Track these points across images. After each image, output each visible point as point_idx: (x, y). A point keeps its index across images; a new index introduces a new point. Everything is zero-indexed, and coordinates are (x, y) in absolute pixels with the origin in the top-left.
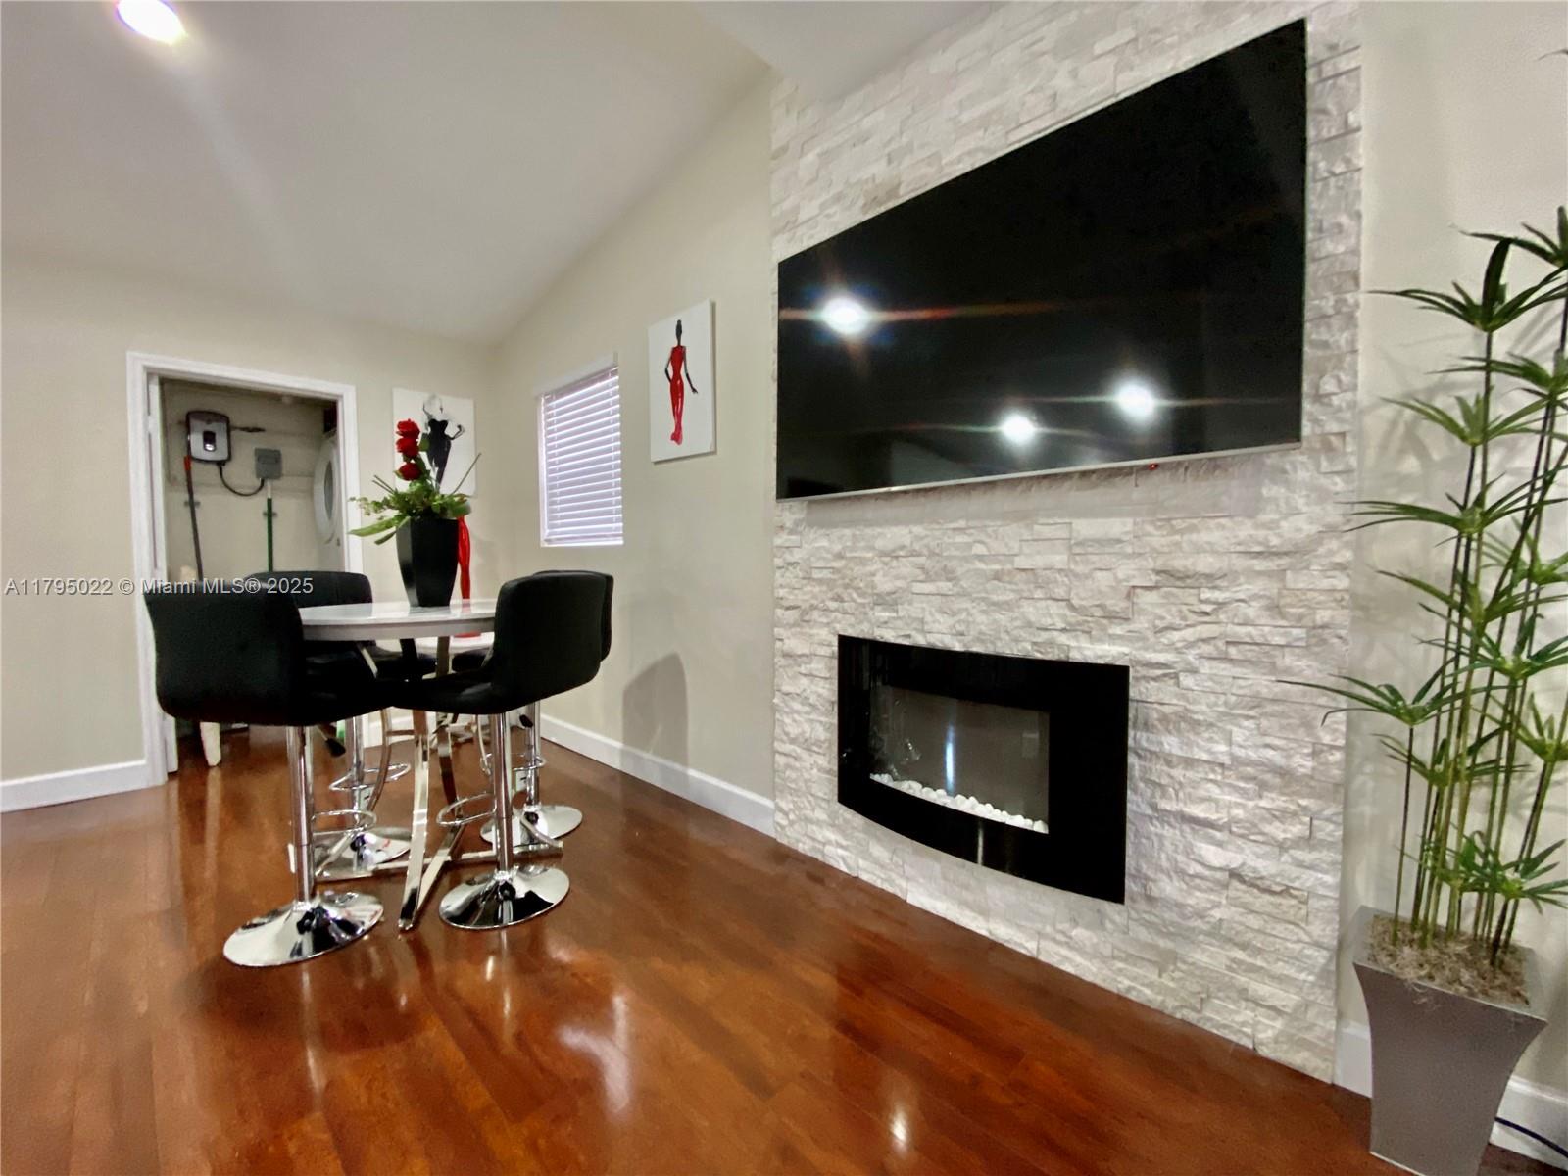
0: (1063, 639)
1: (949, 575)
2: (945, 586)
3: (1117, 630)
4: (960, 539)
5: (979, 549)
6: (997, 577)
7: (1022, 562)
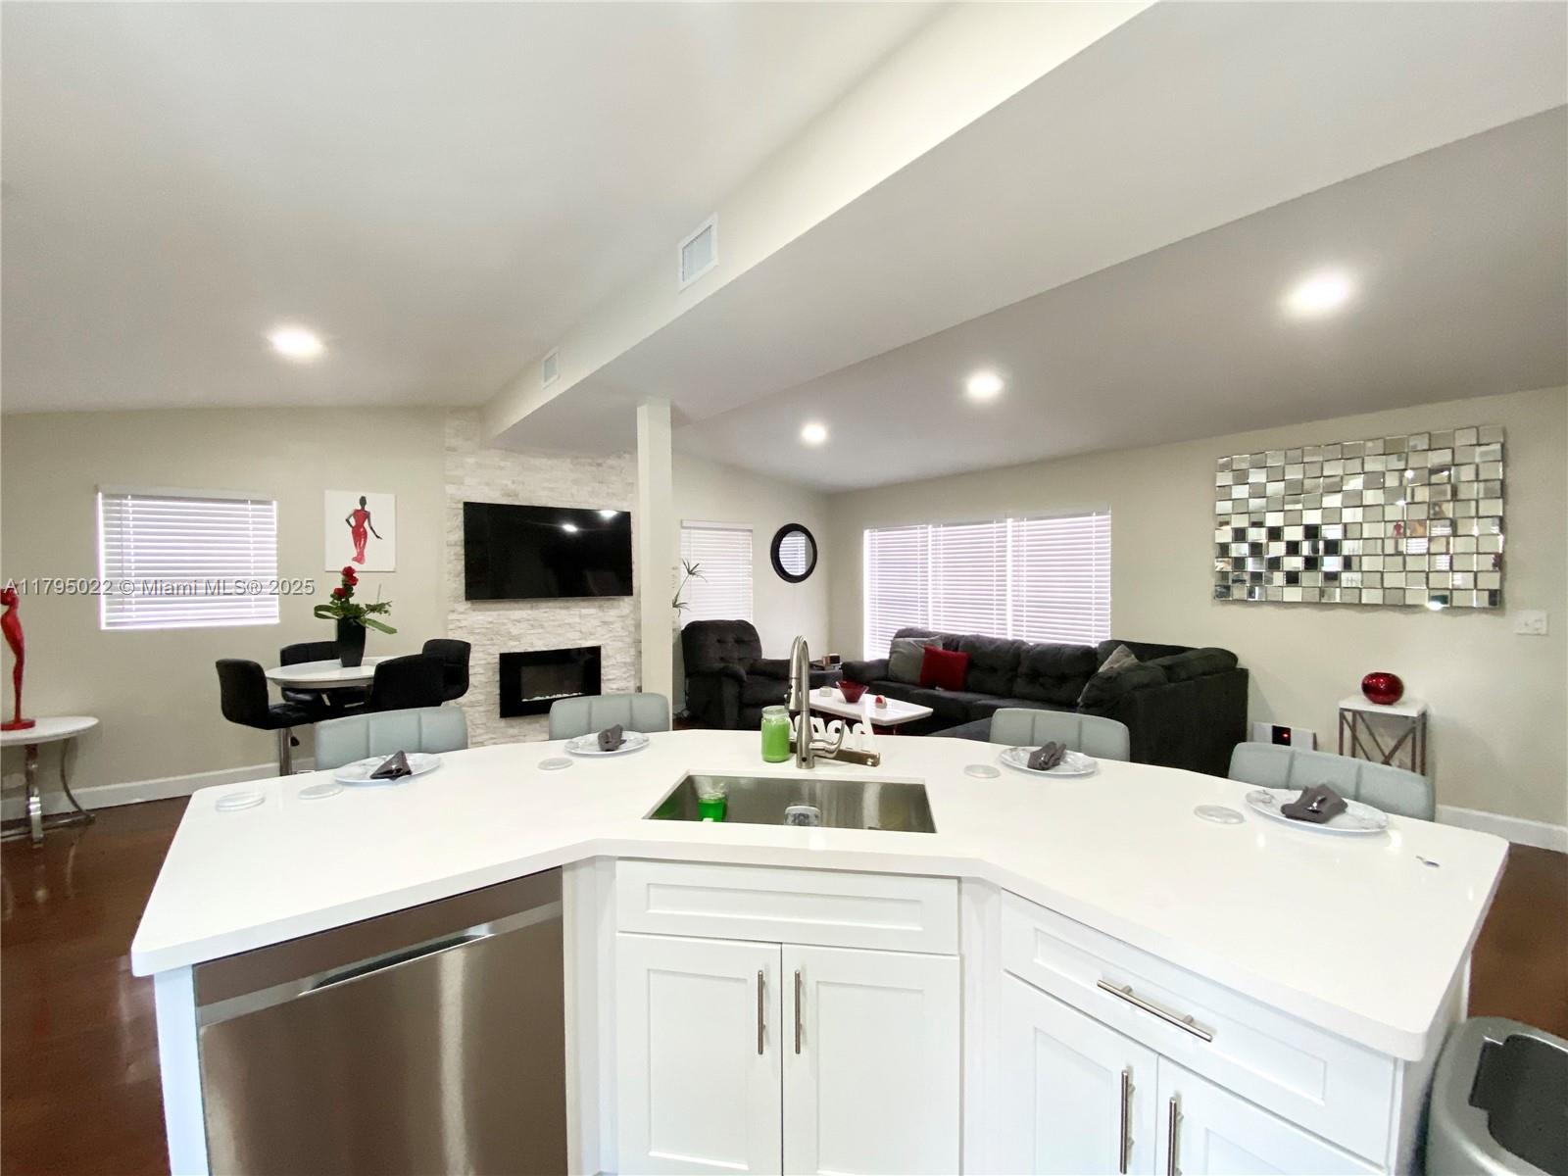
0: (579, 642)
1: (542, 627)
2: (540, 631)
3: (592, 637)
4: (546, 615)
5: (552, 618)
6: (559, 626)
7: (566, 621)
